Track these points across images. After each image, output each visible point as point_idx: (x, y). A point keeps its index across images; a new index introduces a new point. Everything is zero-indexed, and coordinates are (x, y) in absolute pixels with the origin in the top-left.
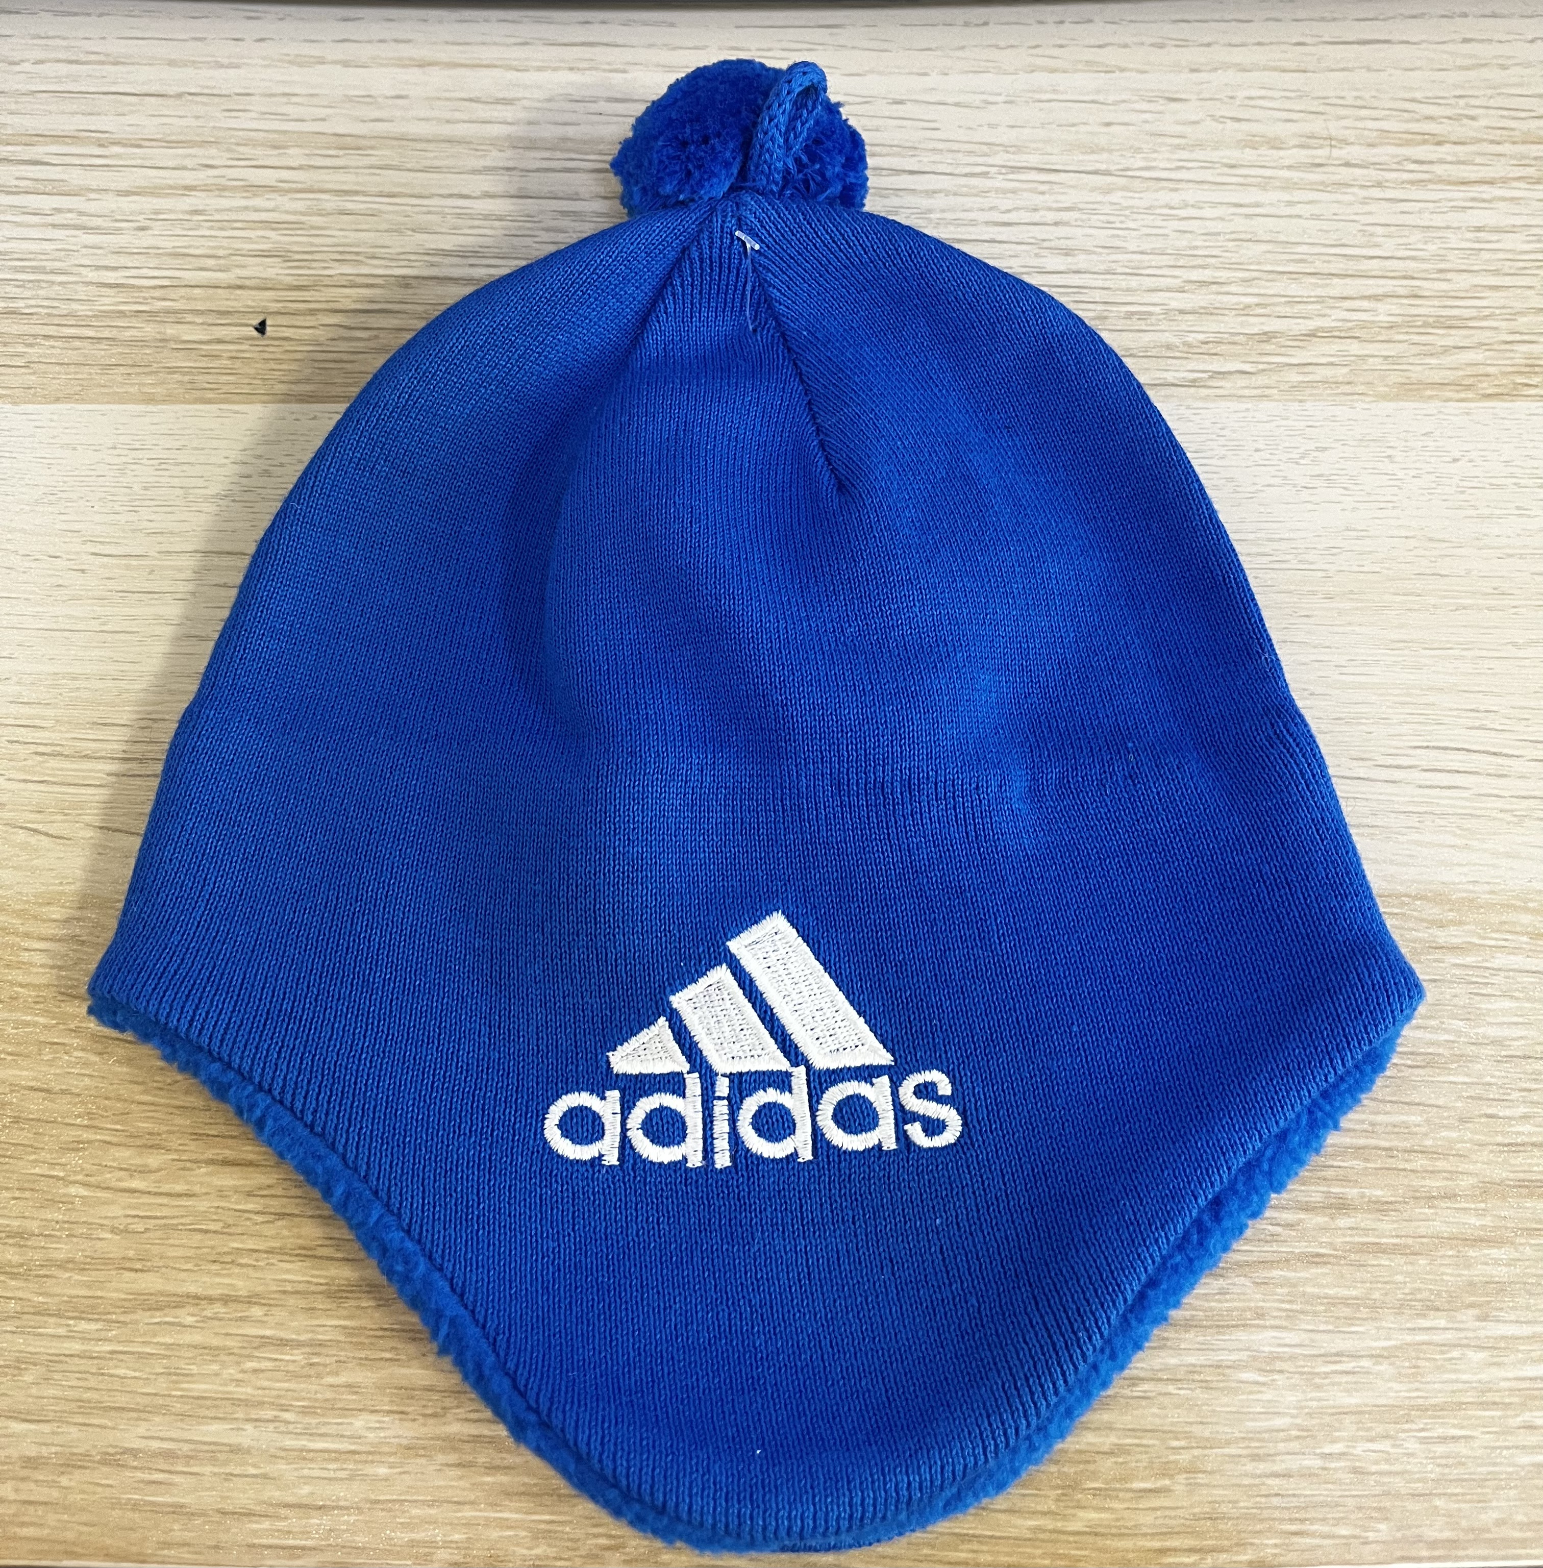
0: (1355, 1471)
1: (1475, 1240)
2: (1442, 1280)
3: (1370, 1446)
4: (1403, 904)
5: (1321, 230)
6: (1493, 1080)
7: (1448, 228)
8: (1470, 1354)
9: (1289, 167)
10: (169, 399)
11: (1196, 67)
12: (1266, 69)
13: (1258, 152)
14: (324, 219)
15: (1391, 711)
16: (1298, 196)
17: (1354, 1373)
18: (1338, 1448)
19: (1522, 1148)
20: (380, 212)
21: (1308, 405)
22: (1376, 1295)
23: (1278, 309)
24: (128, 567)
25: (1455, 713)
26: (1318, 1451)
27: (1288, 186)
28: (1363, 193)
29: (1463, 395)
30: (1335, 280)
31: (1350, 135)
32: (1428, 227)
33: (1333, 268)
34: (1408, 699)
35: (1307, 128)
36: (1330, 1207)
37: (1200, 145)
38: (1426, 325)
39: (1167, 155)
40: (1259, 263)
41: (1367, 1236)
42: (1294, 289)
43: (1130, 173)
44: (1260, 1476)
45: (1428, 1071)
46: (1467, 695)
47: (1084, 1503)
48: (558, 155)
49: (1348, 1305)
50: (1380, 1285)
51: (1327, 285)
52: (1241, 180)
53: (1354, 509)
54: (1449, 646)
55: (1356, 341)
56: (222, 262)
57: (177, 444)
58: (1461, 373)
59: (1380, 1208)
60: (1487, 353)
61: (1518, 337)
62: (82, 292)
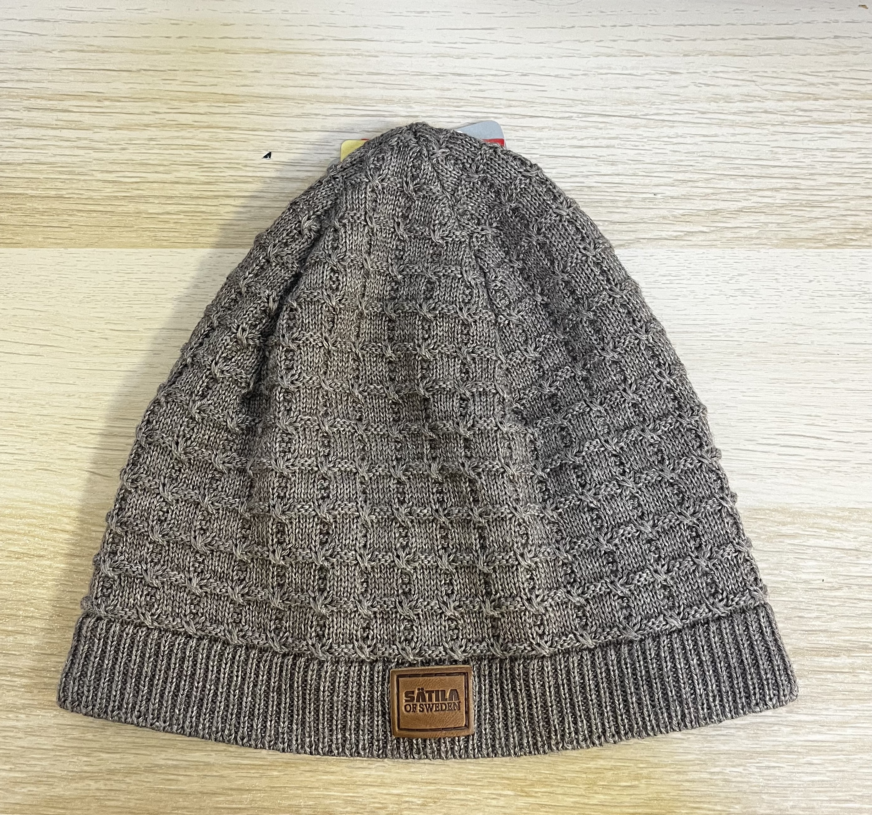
0: (725, 780)
6: (803, 600)
7: (817, 149)
8: (783, 728)
9: (734, 113)
10: (145, 245)
11: (686, 53)
12: (725, 54)
13: (718, 104)
15: (767, 415)
16: (738, 130)
18: (717, 770)
21: (735, 251)
23: (723, 196)
24: (129, 337)
25: (799, 417)
27: (733, 124)
28: (773, 129)
29: (817, 245)
30: (755, 180)
31: (768, 95)
32: (806, 149)
35: (744, 90)
40: (715, 170)
42: (732, 184)
43: (648, 117)
44: (680, 781)
46: (807, 407)
48: (342, 106)
51: (750, 182)
52: (708, 121)
53: (756, 308)
55: (763, 214)
56: (167, 168)
57: (149, 270)
58: (817, 233)
60: (832, 221)
61: (849, 213)
62: (95, 185)
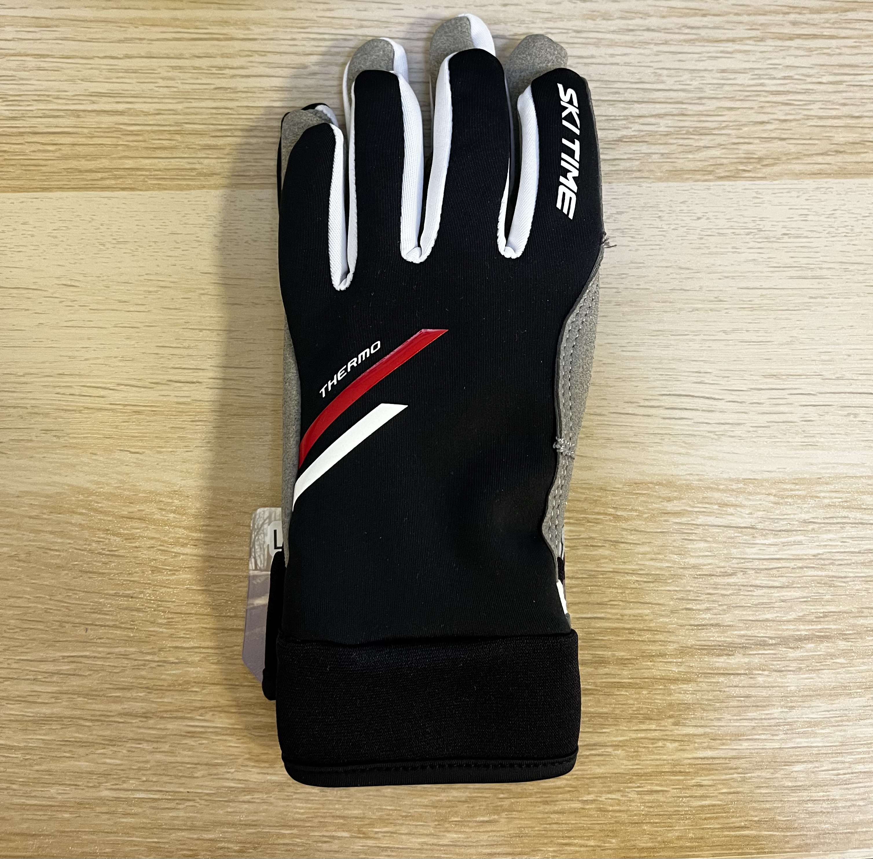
1: (674, 680)
2: (655, 703)
3: (610, 796)
4: (649, 488)
5: (629, 73)
14: (27, 73)
17: (602, 755)
19: (705, 627)
20: (63, 68)
22: (617, 712)
26: (580, 799)
33: (635, 97)
34: (660, 366)
36: (596, 662)
37: (561, 18)
38: (688, 133)
39: (540, 25)
41: (614, 678)
45: (656, 584)
47: (449, 829)
49: (602, 718)
50: (620, 706)
54: (686, 333)
59: (622, 662)
